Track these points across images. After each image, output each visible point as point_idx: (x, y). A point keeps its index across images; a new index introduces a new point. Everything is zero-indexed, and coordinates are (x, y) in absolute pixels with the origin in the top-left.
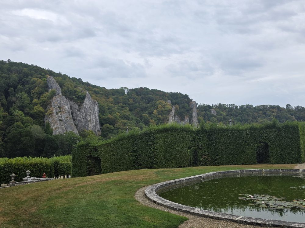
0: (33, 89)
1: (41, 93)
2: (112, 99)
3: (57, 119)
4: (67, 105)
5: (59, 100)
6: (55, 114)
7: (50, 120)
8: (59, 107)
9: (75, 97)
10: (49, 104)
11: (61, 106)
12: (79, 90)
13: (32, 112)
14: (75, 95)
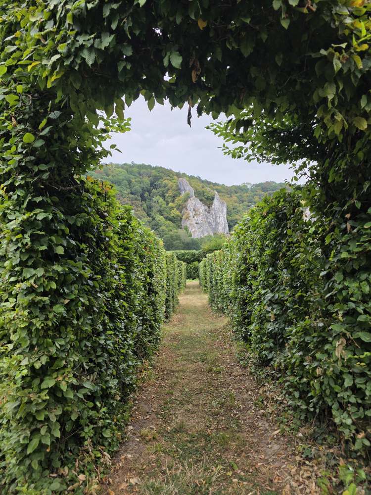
0: (167, 192)
1: (174, 197)
2: (236, 198)
3: (194, 222)
4: (202, 208)
5: (194, 203)
6: (192, 218)
7: (188, 223)
8: (194, 210)
9: (204, 198)
10: (185, 207)
11: (196, 209)
12: (208, 191)
13: (170, 216)
14: (204, 196)
